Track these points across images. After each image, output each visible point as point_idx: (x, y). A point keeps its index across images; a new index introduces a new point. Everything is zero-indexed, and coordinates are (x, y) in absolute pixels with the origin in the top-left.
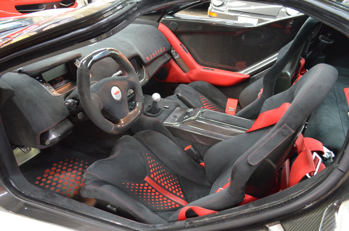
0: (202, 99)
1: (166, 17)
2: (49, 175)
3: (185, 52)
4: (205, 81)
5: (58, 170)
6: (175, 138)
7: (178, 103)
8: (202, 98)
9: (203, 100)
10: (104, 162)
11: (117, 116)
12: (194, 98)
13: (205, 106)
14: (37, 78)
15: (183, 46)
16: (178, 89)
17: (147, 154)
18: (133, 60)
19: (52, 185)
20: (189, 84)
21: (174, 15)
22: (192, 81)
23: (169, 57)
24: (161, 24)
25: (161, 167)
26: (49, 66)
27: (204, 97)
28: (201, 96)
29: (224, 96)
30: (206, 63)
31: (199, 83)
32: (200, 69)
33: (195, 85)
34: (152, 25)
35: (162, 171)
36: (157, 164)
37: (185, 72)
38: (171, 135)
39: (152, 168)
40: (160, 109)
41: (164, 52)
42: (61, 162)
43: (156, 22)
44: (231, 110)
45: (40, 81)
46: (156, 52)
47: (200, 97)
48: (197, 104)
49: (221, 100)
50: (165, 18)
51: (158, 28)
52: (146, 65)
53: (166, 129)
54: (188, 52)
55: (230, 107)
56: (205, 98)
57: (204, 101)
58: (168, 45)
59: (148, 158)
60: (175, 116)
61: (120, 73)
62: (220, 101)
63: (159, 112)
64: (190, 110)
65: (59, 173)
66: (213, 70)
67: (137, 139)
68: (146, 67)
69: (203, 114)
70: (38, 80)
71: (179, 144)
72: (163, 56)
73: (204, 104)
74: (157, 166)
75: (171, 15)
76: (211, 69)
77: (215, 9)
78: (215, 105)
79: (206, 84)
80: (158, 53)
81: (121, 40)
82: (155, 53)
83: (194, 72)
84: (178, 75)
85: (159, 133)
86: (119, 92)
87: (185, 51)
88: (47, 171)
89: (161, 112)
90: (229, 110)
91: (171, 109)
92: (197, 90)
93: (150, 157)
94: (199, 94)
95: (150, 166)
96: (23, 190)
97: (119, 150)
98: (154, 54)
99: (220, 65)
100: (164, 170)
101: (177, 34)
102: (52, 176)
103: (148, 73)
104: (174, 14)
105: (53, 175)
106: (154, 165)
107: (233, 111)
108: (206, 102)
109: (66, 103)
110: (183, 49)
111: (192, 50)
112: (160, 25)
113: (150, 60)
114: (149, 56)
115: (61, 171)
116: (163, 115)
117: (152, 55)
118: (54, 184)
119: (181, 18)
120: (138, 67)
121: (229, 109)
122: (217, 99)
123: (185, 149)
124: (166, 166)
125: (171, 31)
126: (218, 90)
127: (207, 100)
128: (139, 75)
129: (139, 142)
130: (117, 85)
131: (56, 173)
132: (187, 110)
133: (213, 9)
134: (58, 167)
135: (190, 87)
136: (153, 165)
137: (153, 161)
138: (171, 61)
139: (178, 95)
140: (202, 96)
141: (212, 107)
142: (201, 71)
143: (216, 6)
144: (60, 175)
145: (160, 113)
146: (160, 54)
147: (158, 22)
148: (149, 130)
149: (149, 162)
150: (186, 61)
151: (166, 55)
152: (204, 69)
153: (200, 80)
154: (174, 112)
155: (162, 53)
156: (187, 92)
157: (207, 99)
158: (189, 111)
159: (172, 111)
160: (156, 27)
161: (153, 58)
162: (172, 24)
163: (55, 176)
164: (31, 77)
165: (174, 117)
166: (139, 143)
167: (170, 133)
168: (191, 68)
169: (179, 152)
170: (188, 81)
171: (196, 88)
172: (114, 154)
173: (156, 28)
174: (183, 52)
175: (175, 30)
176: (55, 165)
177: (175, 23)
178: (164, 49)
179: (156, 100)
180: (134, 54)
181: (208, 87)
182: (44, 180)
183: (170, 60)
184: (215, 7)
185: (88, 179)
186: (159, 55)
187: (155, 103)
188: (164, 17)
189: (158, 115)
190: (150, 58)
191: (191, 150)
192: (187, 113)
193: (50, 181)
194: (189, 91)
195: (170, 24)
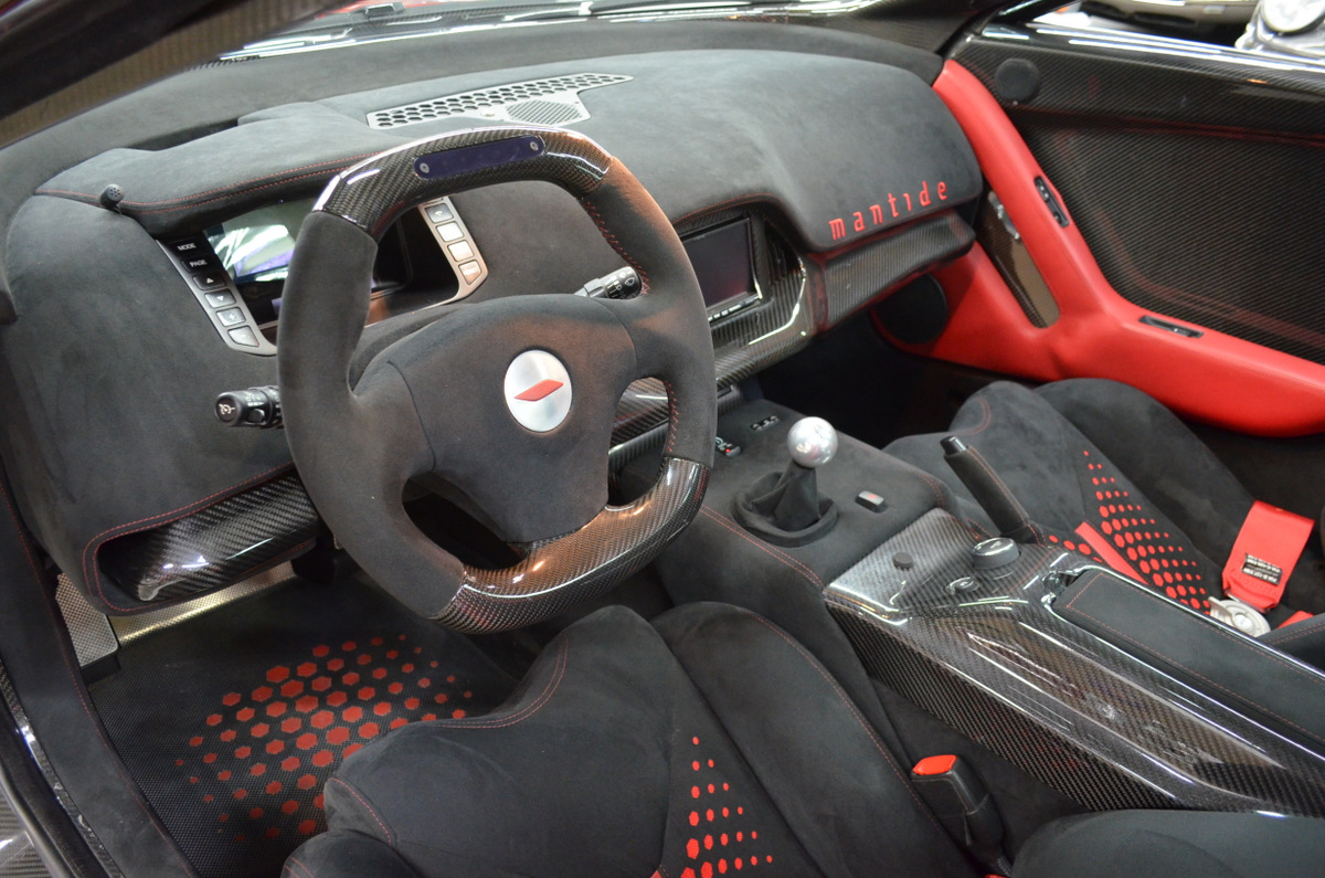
0: (1096, 481)
1: (987, 34)
2: (277, 697)
3: (1053, 221)
4: (1133, 385)
5: (322, 679)
6: (876, 689)
7: (943, 490)
8: (1097, 473)
9: (1104, 488)
10: (443, 740)
11: (518, 521)
12: (1052, 468)
13: (1109, 520)
14: (182, 248)
15: (1047, 190)
16: (977, 401)
17: (696, 741)
18: (741, 222)
19: (263, 748)
20: (1046, 387)
21: (1029, 25)
22: (1066, 371)
23: (963, 236)
24: (955, 64)
25: (754, 835)
26: (229, 193)
27: (1112, 468)
28: (1095, 464)
29: (1229, 484)
30: (1161, 291)
31: (1097, 392)
32: (1118, 315)
33: (1075, 396)
34: (908, 66)
35: (754, 861)
36: (740, 810)
37: (1034, 319)
38: (857, 664)
39: (698, 833)
40: (826, 505)
41: (937, 206)
42: (348, 647)
43: (927, 54)
44: (1257, 574)
45: (192, 264)
46: (892, 200)
47: (1091, 467)
48: (1062, 500)
49: (1207, 503)
50: (979, 35)
51: (936, 84)
52: (824, 258)
53: (834, 625)
54: (1070, 221)
55: (1258, 555)
56: (1117, 478)
57: (1109, 495)
58: (971, 173)
59: (696, 766)
60: (904, 562)
61: (622, 282)
62: (1200, 506)
63: (816, 521)
64: (999, 548)
65: (317, 699)
66: (1192, 334)
67: (669, 643)
68: (821, 271)
69: (1068, 590)
70: (186, 258)
71: (889, 731)
72: (930, 227)
73: (1104, 512)
74: (731, 826)
75: (1020, 21)
76: (1181, 329)
77: (1268, 47)
78: (1169, 523)
79: (1136, 404)
80: (901, 204)
81: (712, 116)
82: (886, 206)
83: (1086, 328)
84: (995, 331)
85: (789, 640)
86: (557, 386)
87: (1055, 214)
88: (278, 673)
89: (825, 526)
90: (1247, 570)
91: (894, 514)
92: (1079, 426)
93: (711, 763)
94: (1088, 450)
95: (694, 819)
96: (59, 774)
97: (550, 690)
98: (877, 206)
99: (1240, 315)
100: (769, 859)
101: (1029, 122)
102: (284, 705)
103: (817, 303)
104: (1030, 20)
105: (291, 703)
106: (718, 813)
107: (1275, 580)
108: (1115, 501)
109: (225, 409)
110: (1047, 201)
111: (1098, 216)
112: (945, 72)
113: (850, 237)
114: (848, 216)
115: (330, 691)
116: (831, 544)
117: (867, 214)
118: (275, 747)
119: (1072, 42)
120: (775, 262)
121: (1246, 565)
122: (1183, 496)
123: (920, 769)
124: (790, 832)
125: (1000, 103)
126: (1203, 445)
127: (1128, 489)
128: (766, 306)
129: (674, 660)
130: (552, 346)
131: (307, 697)
132: (979, 546)
133: (1260, 47)
134: (329, 668)
135: (1043, 404)
136: (710, 815)
137: (719, 789)
138: (971, 256)
139: (948, 447)
140: (1104, 463)
141: (1148, 536)
142: (1126, 330)
143: (1276, 33)
144: (319, 709)
145: (819, 530)
146: (911, 211)
147: (938, 57)
148: (746, 606)
149: (695, 792)
150: (1050, 270)
151: (952, 220)
152: (1143, 320)
153: (1107, 377)
154: (906, 533)
155: (926, 211)
156: (1021, 427)
157: (1128, 483)
158: (987, 554)
159: (899, 528)
160: (925, 80)
161: (871, 229)
162: (1010, 70)
163: (299, 708)
164: (155, 237)
165: (897, 565)
166: (674, 665)
167: (851, 651)
168: (1074, 304)
169: (875, 779)
170: (1046, 369)
171: (1076, 415)
172: (518, 706)
173: (922, 84)
174: (1043, 217)
175: (1019, 102)
176: (321, 652)
177: (1029, 65)
178: (943, 194)
179: (809, 455)
180: (750, 191)
181: (1145, 419)
182: (245, 715)
183: (966, 249)
184: (1269, 37)
185: (336, 814)
186: (905, 217)
187: (798, 472)
188: (978, 30)
189: (809, 539)
190: (849, 226)
191: (950, 785)
192: (975, 564)
193: (268, 726)
194: (1036, 425)
195: (1001, 68)
